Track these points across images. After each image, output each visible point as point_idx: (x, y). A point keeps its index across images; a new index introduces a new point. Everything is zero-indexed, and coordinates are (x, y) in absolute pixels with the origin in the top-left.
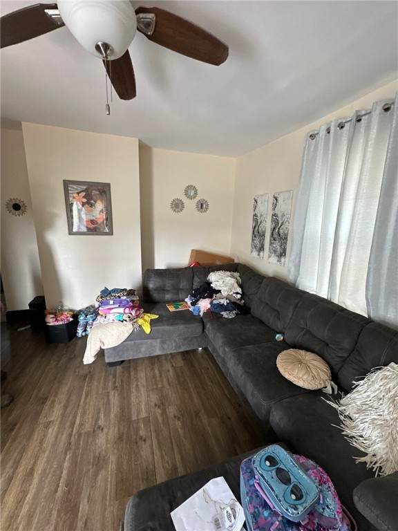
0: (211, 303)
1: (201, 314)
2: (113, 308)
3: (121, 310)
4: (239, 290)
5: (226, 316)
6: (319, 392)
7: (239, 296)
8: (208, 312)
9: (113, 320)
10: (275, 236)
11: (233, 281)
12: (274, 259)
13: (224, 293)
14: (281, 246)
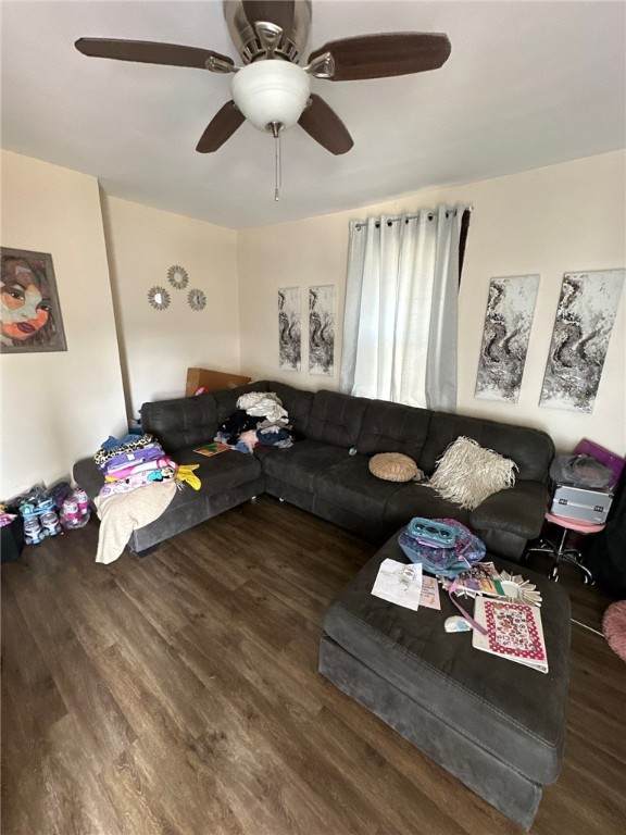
0: (258, 434)
1: (251, 450)
2: (133, 467)
3: (153, 465)
4: (285, 413)
5: (284, 446)
6: (411, 482)
7: (287, 421)
8: (257, 446)
9: (144, 483)
10: (317, 340)
11: (272, 403)
12: (318, 369)
13: (272, 419)
14: (327, 353)
